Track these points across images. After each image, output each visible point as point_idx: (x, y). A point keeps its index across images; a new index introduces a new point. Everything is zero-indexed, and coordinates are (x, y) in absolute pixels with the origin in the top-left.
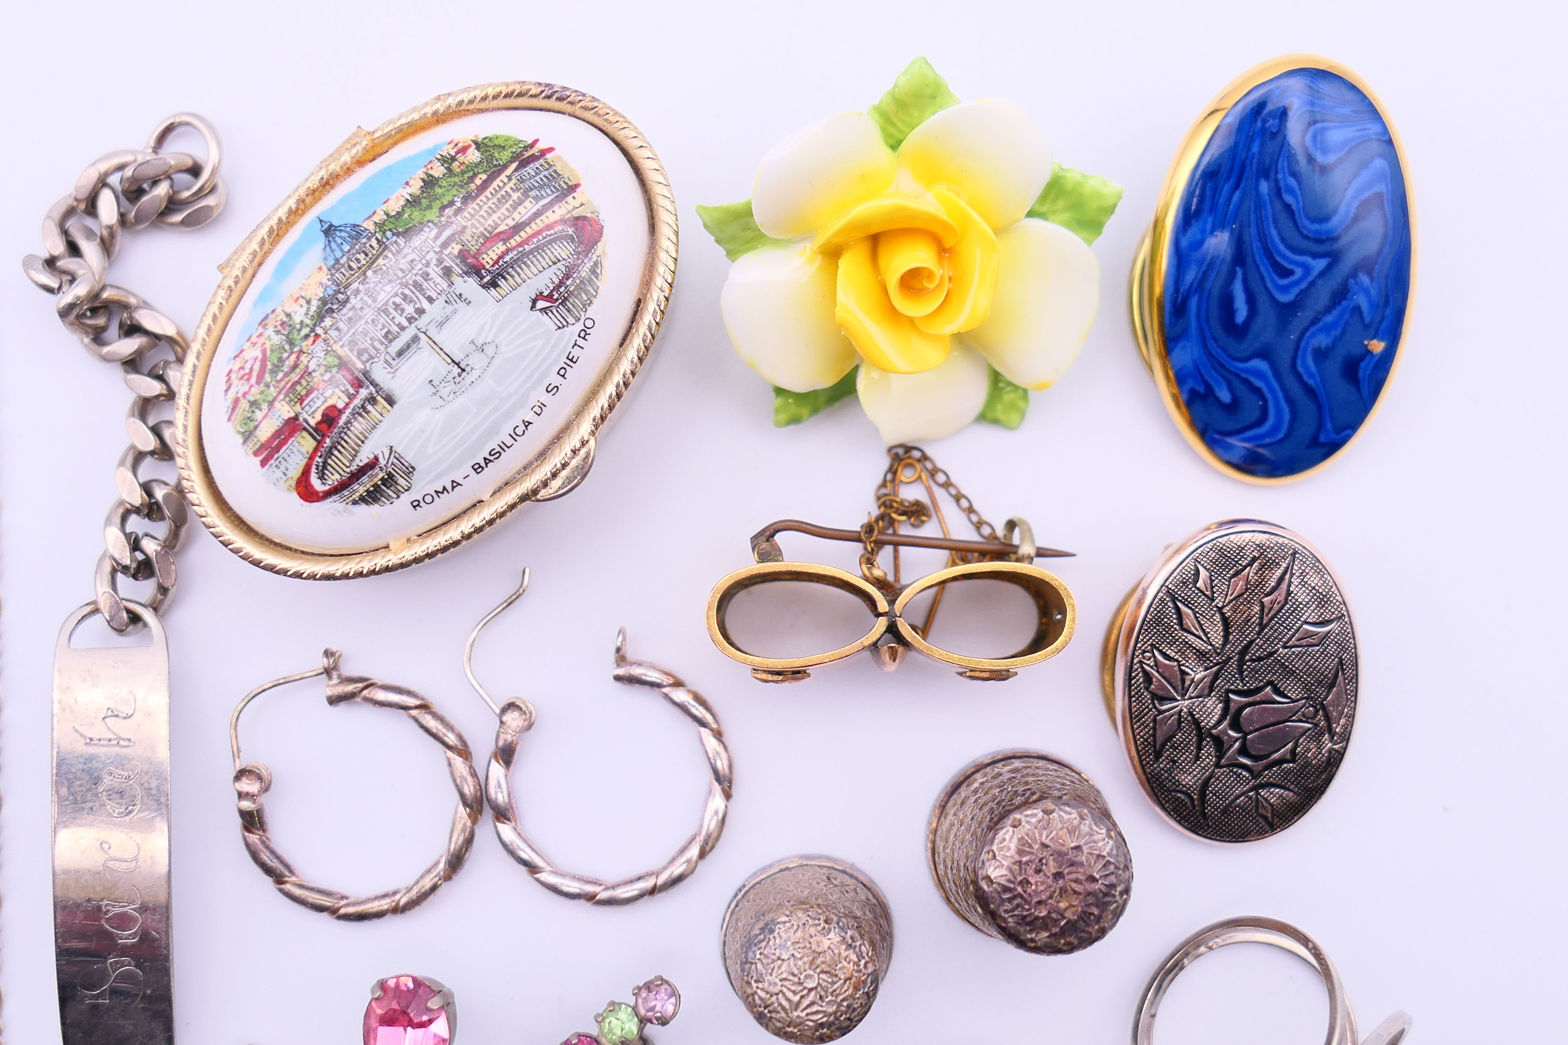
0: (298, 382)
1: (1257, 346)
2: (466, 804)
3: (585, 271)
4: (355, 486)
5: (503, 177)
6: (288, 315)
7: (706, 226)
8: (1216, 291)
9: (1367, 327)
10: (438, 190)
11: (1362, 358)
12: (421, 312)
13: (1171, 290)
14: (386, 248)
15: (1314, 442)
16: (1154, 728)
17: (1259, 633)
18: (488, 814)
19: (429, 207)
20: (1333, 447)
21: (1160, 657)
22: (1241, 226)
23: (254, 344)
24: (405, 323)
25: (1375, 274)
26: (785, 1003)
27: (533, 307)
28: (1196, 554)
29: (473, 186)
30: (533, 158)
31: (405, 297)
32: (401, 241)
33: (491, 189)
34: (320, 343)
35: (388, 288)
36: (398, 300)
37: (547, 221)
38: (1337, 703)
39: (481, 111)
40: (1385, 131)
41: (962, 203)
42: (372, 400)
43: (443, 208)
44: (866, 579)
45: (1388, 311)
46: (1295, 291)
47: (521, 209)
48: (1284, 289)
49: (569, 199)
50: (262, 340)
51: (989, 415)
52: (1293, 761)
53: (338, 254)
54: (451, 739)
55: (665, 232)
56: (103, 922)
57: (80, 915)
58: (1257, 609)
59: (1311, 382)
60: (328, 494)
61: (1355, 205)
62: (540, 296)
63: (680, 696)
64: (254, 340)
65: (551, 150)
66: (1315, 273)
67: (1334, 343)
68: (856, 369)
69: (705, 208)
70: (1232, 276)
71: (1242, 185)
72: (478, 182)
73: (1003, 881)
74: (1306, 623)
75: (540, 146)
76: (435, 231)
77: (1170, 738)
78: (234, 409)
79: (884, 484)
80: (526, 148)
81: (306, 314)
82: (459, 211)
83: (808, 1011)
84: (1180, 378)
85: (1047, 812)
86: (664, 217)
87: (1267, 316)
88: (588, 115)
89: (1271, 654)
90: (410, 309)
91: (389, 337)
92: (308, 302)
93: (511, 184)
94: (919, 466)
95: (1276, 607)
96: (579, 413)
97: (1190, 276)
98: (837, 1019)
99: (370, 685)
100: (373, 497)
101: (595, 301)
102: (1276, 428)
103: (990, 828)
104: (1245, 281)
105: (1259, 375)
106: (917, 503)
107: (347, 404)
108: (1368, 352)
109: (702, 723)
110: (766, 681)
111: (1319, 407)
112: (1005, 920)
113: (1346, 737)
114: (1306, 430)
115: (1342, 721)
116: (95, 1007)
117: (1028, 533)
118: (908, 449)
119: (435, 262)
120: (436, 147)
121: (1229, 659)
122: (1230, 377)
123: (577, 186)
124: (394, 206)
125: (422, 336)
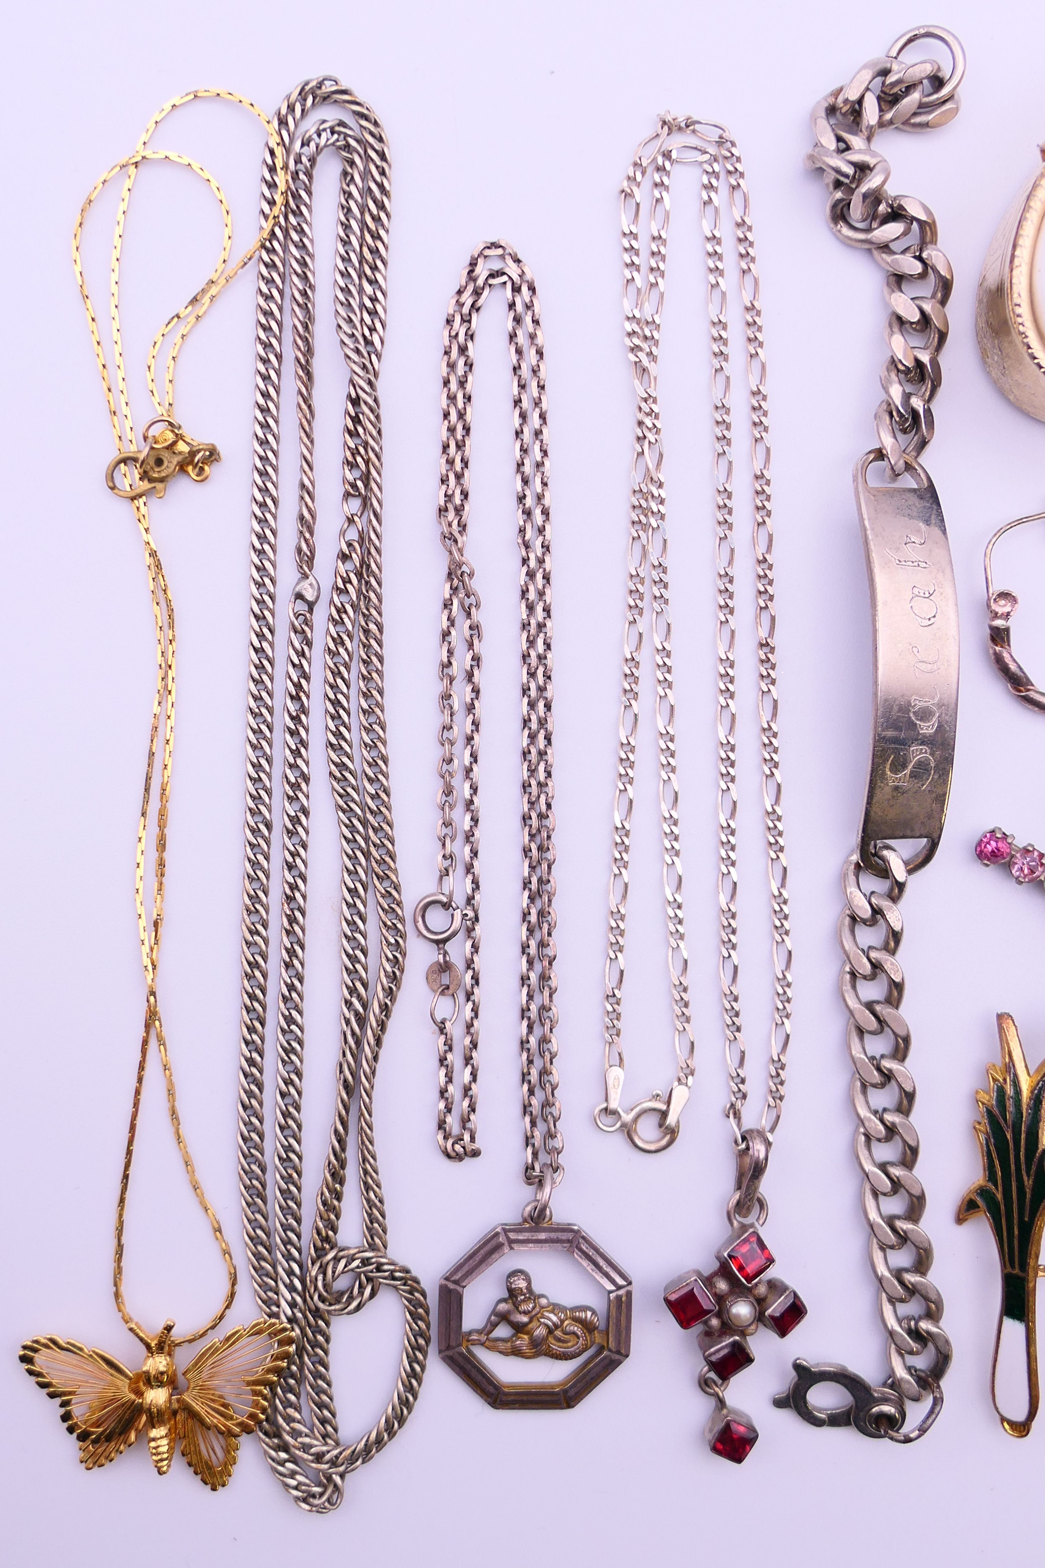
56: (911, 715)
57: (896, 708)
116: (896, 788)
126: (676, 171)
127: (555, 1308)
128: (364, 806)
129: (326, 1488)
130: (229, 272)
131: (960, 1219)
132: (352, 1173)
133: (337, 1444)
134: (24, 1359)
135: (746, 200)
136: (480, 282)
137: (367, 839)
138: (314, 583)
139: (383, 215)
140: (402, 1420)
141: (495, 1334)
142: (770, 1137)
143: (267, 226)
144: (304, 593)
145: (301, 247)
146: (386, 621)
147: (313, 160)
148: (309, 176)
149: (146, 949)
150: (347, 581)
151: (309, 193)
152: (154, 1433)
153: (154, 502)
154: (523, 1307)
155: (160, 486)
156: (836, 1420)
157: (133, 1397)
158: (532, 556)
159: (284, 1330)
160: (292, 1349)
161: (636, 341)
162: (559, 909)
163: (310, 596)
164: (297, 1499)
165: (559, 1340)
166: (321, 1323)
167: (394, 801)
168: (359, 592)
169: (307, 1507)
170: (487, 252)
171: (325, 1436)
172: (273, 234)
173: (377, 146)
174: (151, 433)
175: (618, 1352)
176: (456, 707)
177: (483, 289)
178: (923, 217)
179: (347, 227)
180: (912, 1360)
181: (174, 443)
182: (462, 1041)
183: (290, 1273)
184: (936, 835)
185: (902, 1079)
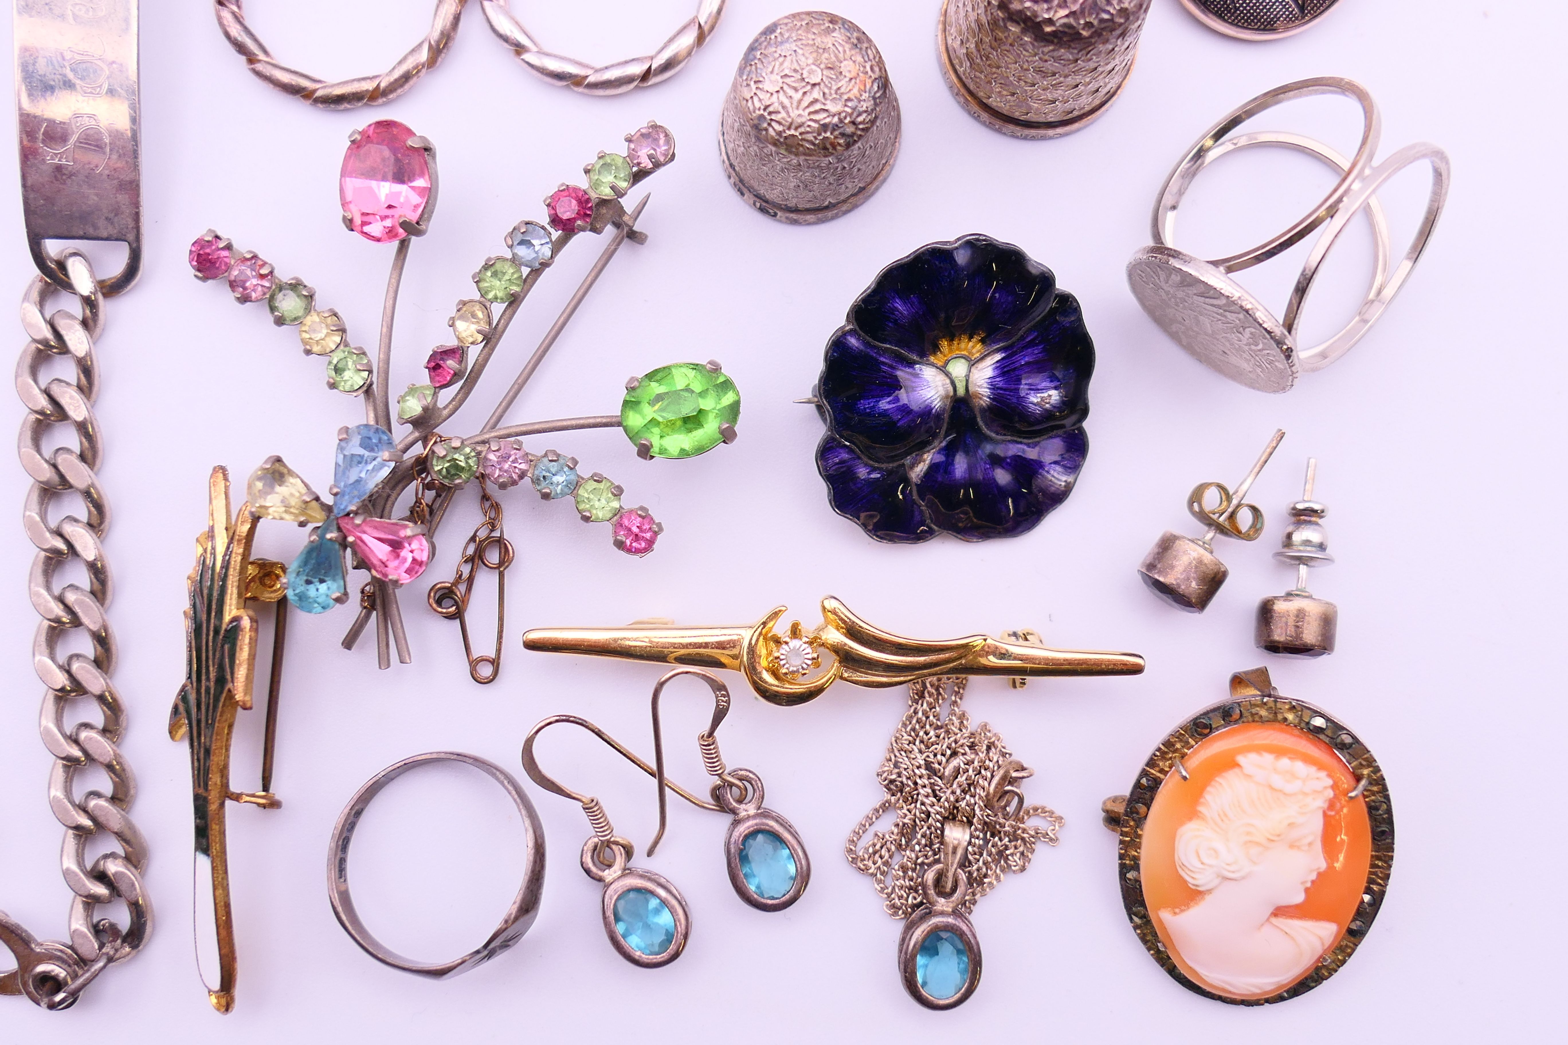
26: (786, 102)
56: (67, 71)
57: (42, 61)
83: (812, 109)
98: (841, 121)
116: (58, 168)
131: (170, 733)
180: (100, 915)
184: (131, 237)
185: (85, 547)
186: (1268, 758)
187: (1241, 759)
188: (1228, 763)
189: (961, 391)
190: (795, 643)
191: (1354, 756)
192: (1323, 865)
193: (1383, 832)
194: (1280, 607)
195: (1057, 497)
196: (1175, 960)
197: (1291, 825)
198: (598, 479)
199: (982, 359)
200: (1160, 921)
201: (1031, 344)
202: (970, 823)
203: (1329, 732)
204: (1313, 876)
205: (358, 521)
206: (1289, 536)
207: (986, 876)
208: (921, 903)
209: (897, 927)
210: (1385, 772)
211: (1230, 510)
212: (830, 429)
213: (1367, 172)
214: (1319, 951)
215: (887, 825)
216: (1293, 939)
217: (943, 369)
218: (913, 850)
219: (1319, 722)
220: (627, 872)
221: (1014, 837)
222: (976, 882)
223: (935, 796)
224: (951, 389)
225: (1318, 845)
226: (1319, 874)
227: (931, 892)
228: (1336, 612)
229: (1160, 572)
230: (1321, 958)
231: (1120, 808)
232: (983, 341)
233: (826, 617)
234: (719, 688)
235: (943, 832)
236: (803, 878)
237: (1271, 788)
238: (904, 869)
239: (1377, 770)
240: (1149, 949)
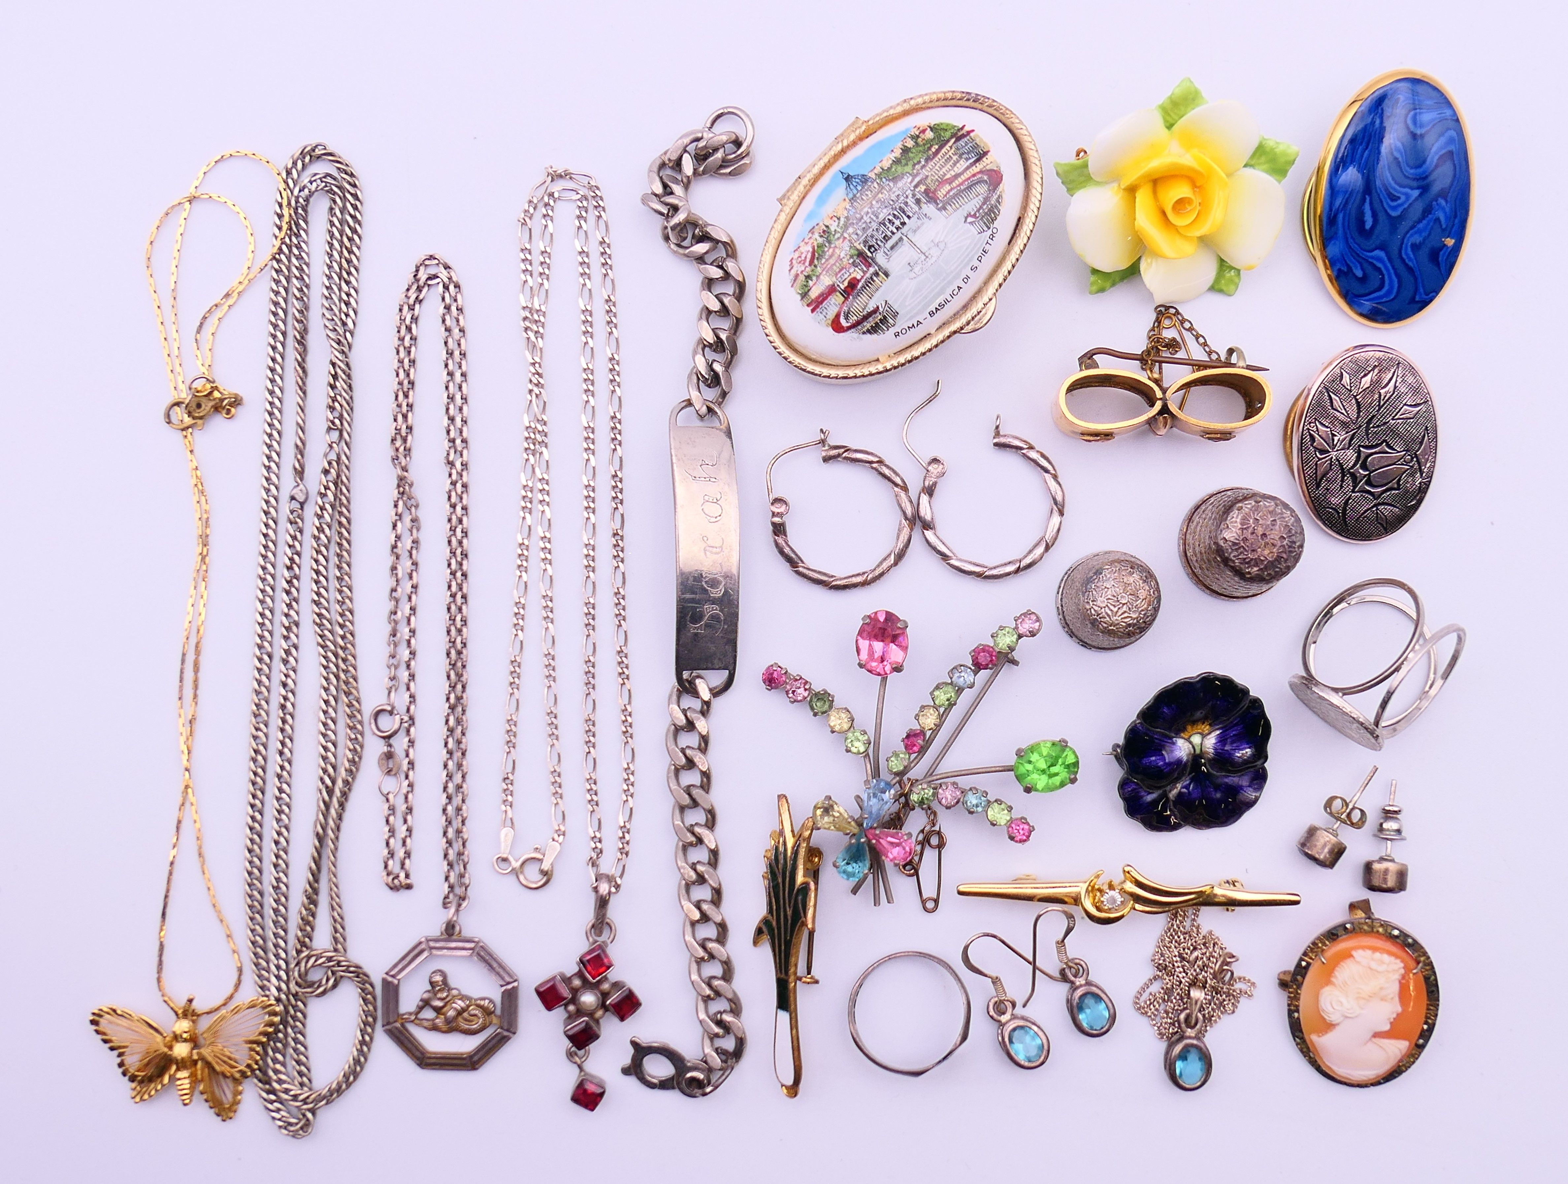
0: (834, 264)
1: (1378, 242)
2: (906, 518)
3: (993, 201)
4: (865, 324)
5: (947, 147)
6: (827, 227)
7: (1058, 174)
8: (1354, 211)
9: (1444, 230)
10: (911, 155)
11: (1441, 250)
12: (903, 224)
13: (1327, 209)
14: (883, 188)
15: (1413, 300)
16: (1316, 469)
17: (1378, 411)
18: (919, 524)
19: (907, 164)
20: (1424, 304)
21: (1319, 426)
22: (1369, 171)
23: (806, 243)
24: (895, 231)
25: (1449, 199)
26: (1109, 612)
27: (965, 221)
28: (1341, 364)
29: (930, 152)
30: (963, 136)
31: (894, 215)
32: (891, 184)
33: (941, 154)
34: (847, 242)
35: (885, 211)
36: (891, 217)
37: (973, 173)
38: (1424, 453)
39: (929, 108)
40: (1455, 113)
41: (1209, 160)
42: (876, 274)
43: (914, 165)
44: (1149, 378)
45: (1457, 221)
46: (1400, 210)
47: (958, 165)
48: (1394, 208)
49: (984, 159)
50: (812, 241)
51: (1216, 287)
52: (1398, 489)
53: (855, 192)
54: (898, 480)
55: (1035, 178)
56: (703, 583)
57: (691, 579)
58: (1377, 396)
59: (1410, 264)
60: (849, 328)
61: (1437, 157)
62: (969, 215)
63: (1033, 455)
64: (806, 240)
65: (973, 131)
66: (1413, 198)
67: (1424, 240)
68: (1140, 258)
69: (1058, 164)
70: (1363, 201)
71: (1370, 147)
72: (933, 150)
73: (1232, 539)
74: (1405, 404)
75: (967, 129)
76: (911, 178)
77: (1324, 475)
78: (795, 280)
79: (1153, 329)
80: (959, 130)
81: (838, 226)
82: (923, 167)
83: (1123, 616)
84: (1331, 262)
85: (1257, 502)
86: (1035, 169)
87: (1383, 225)
88: (990, 110)
89: (1385, 423)
90: (897, 223)
91: (886, 238)
92: (839, 219)
93: (952, 151)
94: (1174, 318)
95: (1388, 395)
96: (986, 282)
97: (1338, 202)
98: (1139, 622)
99: (848, 450)
100: (874, 330)
101: (998, 218)
102: (1389, 292)
103: (1224, 513)
104: (1371, 203)
105: (1379, 260)
106: (1174, 339)
107: (862, 277)
108: (1445, 245)
109: (1046, 471)
110: (1089, 441)
111: (1416, 279)
112: (1233, 562)
113: (1430, 477)
114: (1407, 294)
115: (1428, 465)
116: (696, 634)
117: (1241, 355)
118: (1167, 308)
119: (911, 196)
120: (907, 130)
121: (1360, 426)
122: (1363, 262)
123: (988, 152)
124: (886, 164)
125: (904, 238)
126: (560, 206)
127: (463, 998)
128: (335, 643)
129: (300, 1120)
130: (251, 276)
131: (755, 943)
132: (323, 900)
133: (310, 1089)
134: (93, 1022)
135: (607, 226)
136: (421, 283)
137: (337, 666)
138: (304, 489)
139: (356, 237)
140: (356, 1075)
141: (421, 1016)
142: (619, 881)
143: (277, 243)
144: (297, 497)
145: (299, 258)
146: (354, 517)
147: (307, 200)
148: (305, 210)
149: (183, 739)
150: (327, 488)
151: (306, 222)
152: (180, 1075)
153: (197, 433)
154: (439, 995)
155: (200, 422)
156: (664, 1085)
157: (166, 1050)
158: (454, 472)
159: (271, 1005)
160: (277, 1019)
161: (528, 324)
162: (471, 716)
163: (301, 498)
164: (280, 1127)
165: (466, 1020)
166: (299, 1003)
167: (358, 641)
168: (335, 496)
169: (286, 1132)
170: (427, 262)
171: (302, 1085)
172: (280, 249)
173: (352, 190)
174: (194, 385)
175: (508, 1030)
176: (400, 575)
177: (423, 287)
178: (724, 239)
179: (331, 245)
180: (719, 1043)
181: (211, 393)
182: (401, 807)
183: (278, 967)
184: (731, 668)
185: (710, 841)
186: (1369, 953)
187: (1354, 953)
188: (1347, 955)
189: (1198, 751)
190: (1111, 893)
191: (1415, 951)
192: (1399, 1009)
193: (1433, 991)
194: (1376, 866)
195: (1251, 804)
196: (1319, 1062)
197: (1381, 989)
198: (999, 802)
199: (1209, 733)
200: (1311, 1040)
201: (1236, 725)
202: (1204, 987)
203: (1402, 938)
204: (1395, 1016)
205: (878, 832)
206: (1381, 825)
207: (1213, 1016)
208: (1177, 1032)
209: (1163, 1046)
210: (1433, 959)
211: (1348, 811)
212: (1127, 773)
213: (1417, 647)
214: (1399, 1057)
215: (1156, 988)
216: (1384, 1049)
217: (1188, 740)
218: (1172, 1002)
219: (1396, 932)
220: (1014, 1017)
221: (1228, 995)
222: (1208, 1020)
223: (1184, 972)
224: (1192, 750)
225: (1397, 999)
226: (1398, 1015)
227: (1183, 1025)
228: (1407, 869)
229: (1308, 849)
230: (1401, 1061)
231: (1288, 978)
232: (1210, 725)
233: (1125, 876)
234: (1070, 916)
235: (1189, 991)
236: (1113, 1018)
237: (1370, 968)
238: (1167, 1012)
239: (1429, 958)
240: (1305, 1056)
